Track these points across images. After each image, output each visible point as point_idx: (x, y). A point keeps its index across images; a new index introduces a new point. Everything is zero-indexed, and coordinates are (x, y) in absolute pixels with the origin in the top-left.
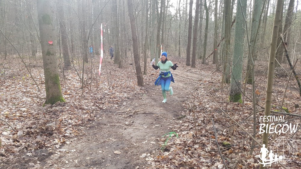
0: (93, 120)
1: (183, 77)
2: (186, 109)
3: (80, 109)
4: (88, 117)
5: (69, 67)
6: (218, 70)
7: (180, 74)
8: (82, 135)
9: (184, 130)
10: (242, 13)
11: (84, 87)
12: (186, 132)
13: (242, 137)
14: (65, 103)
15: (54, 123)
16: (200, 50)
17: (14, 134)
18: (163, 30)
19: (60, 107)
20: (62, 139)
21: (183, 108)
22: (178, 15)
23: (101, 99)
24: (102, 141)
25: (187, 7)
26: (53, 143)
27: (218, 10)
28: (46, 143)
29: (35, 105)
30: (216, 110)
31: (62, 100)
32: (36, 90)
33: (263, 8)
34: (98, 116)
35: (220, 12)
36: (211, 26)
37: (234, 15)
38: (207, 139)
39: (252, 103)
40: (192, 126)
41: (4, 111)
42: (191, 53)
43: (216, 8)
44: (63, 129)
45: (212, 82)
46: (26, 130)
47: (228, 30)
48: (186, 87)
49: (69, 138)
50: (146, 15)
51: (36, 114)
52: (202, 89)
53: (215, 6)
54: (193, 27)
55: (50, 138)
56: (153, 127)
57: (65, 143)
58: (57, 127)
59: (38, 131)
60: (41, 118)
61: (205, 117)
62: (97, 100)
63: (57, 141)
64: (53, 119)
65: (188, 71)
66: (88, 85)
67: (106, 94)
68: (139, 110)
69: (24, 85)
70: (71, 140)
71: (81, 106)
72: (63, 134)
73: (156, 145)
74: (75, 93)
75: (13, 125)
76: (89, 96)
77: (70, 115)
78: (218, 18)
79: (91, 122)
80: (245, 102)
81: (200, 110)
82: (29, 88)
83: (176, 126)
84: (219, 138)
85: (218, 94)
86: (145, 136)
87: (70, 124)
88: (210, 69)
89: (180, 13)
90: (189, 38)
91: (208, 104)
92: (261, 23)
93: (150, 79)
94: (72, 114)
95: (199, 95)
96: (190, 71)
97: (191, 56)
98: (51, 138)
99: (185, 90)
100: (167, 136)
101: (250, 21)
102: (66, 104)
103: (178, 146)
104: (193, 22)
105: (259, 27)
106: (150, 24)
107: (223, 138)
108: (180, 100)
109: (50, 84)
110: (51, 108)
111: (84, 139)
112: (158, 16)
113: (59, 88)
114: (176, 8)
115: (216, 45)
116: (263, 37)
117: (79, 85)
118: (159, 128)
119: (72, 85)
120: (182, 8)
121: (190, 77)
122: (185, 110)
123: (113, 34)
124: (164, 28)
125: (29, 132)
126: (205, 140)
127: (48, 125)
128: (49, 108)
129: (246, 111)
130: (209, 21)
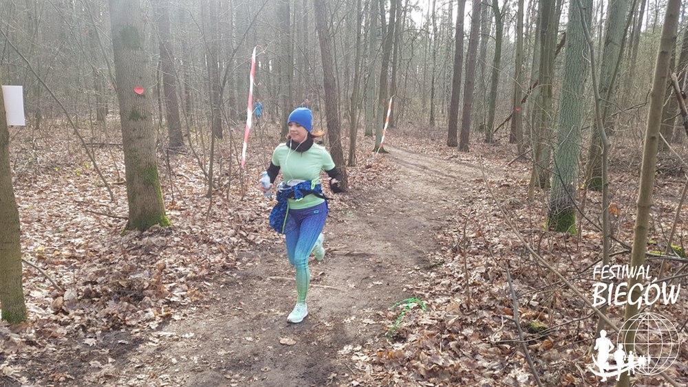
0: (233, 268)
1: (439, 173)
2: (446, 246)
3: (205, 242)
4: (223, 260)
5: (180, 147)
6: (522, 157)
7: (432, 165)
8: (209, 302)
9: (439, 295)
10: (583, 23)
11: (214, 194)
12: (445, 299)
13: (576, 313)
14: (170, 229)
15: (146, 272)
16: (480, 111)
17: (56, 297)
18: (394, 63)
19: (160, 238)
20: (163, 310)
21: (438, 245)
22: (431, 28)
23: (252, 221)
24: (254, 314)
25: (452, 10)
26: (144, 318)
27: (525, 18)
28: (127, 318)
29: (103, 231)
30: (516, 249)
31: (164, 222)
32: (106, 199)
33: (632, 13)
34: (245, 259)
35: (529, 21)
36: (509, 55)
37: (561, 28)
38: (494, 316)
39: (600, 235)
40: (459, 286)
41: (35, 243)
42: (460, 116)
43: (520, 14)
44: (167, 287)
45: (508, 185)
46: (83, 288)
47: (548, 63)
48: (446, 195)
49: (178, 306)
50: (356, 28)
51: (106, 251)
52: (484, 202)
53: (517, 8)
54: (465, 57)
55: (137, 307)
56: (370, 287)
57: (170, 319)
58: (153, 281)
59: (110, 290)
60: (117, 261)
61: (491, 265)
62: (243, 222)
63: (151, 313)
64: (144, 263)
65: (452, 159)
66: (221, 190)
67: (263, 210)
68: (337, 248)
69: (80, 188)
70: (184, 311)
71: (206, 235)
72: (166, 298)
73: (374, 326)
74: (194, 207)
75: (53, 275)
76: (225, 213)
77: (182, 256)
78: (524, 36)
79: (228, 272)
80: (584, 233)
81: (479, 249)
82: (90, 193)
83: (421, 284)
84: (521, 314)
85: (521, 213)
86: (351, 306)
87: (181, 276)
88: (501, 155)
89: (434, 24)
90: (456, 82)
91: (497, 236)
92: (626, 48)
93: (363, 178)
94: (186, 254)
95: (477, 214)
96: (457, 159)
97: (459, 124)
98: (139, 307)
99: (443, 202)
100: (400, 306)
101: (600, 44)
102: (173, 232)
103: (425, 331)
104: (466, 45)
105: (620, 57)
106: (366, 49)
107: (530, 313)
108: (431, 226)
109: (138, 186)
110: (140, 240)
111: (214, 309)
112: (384, 30)
113: (157, 195)
114: (425, 13)
115: (518, 100)
116: (628, 83)
117: (201, 188)
118: (383, 289)
119: (187, 188)
120: (440, 13)
121: (456, 172)
122: (443, 249)
123: (280, 72)
124: (398, 58)
125: (91, 293)
126: (489, 318)
127: (132, 276)
128: (135, 240)
129: (586, 253)
130: (504, 43)
